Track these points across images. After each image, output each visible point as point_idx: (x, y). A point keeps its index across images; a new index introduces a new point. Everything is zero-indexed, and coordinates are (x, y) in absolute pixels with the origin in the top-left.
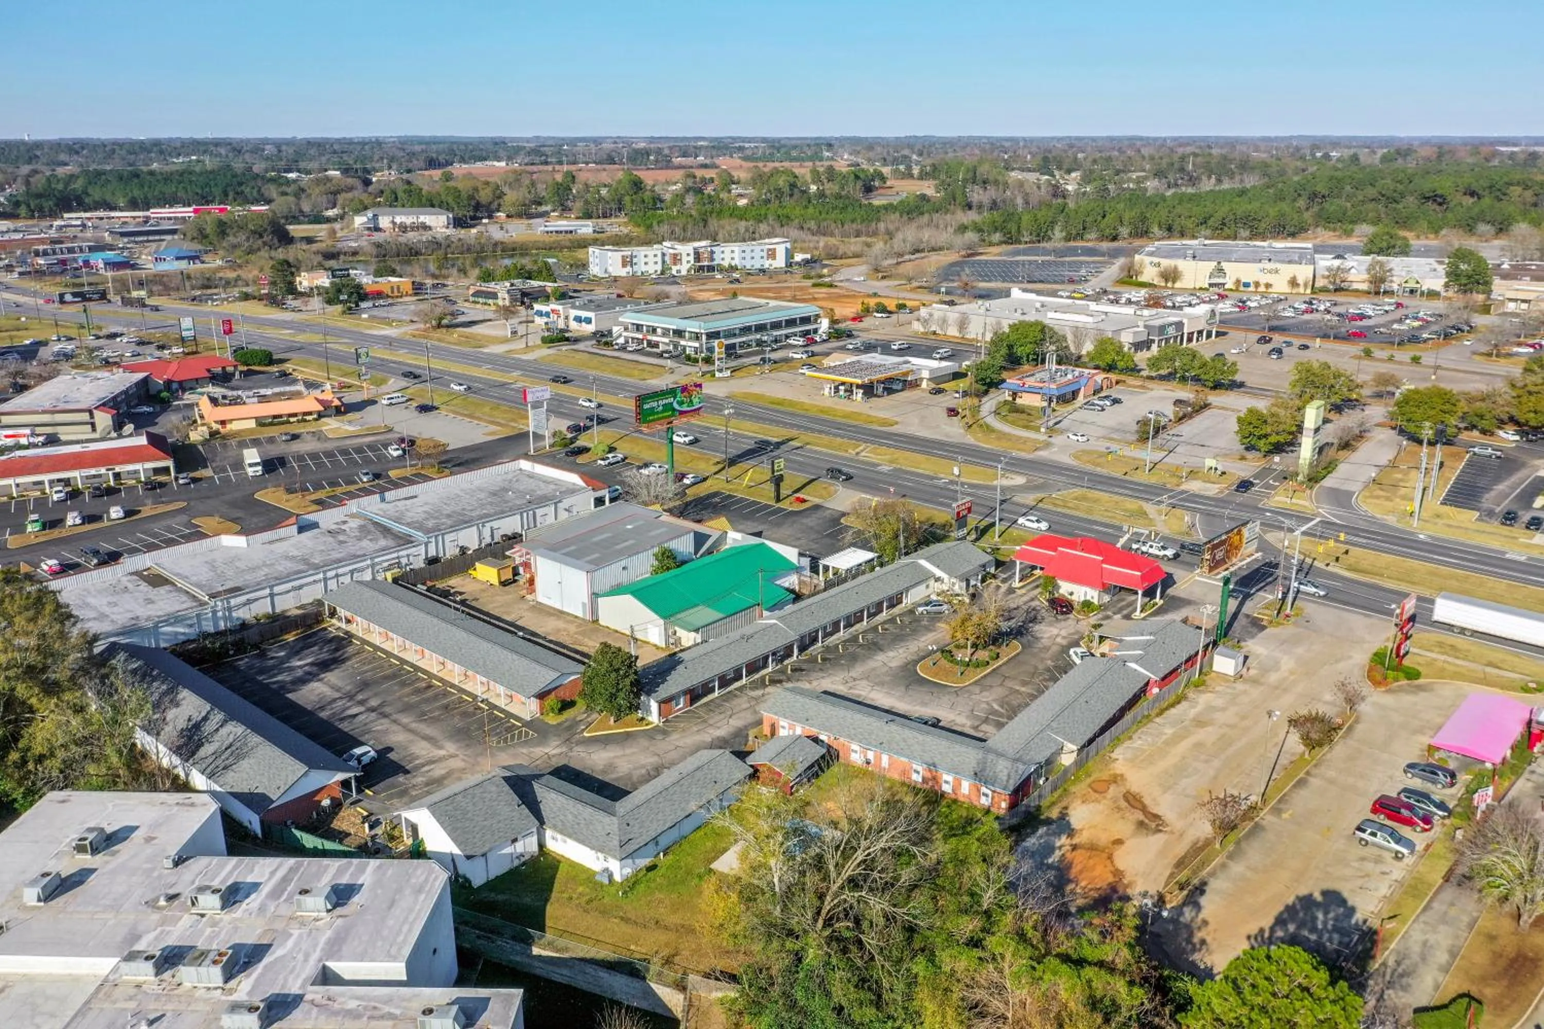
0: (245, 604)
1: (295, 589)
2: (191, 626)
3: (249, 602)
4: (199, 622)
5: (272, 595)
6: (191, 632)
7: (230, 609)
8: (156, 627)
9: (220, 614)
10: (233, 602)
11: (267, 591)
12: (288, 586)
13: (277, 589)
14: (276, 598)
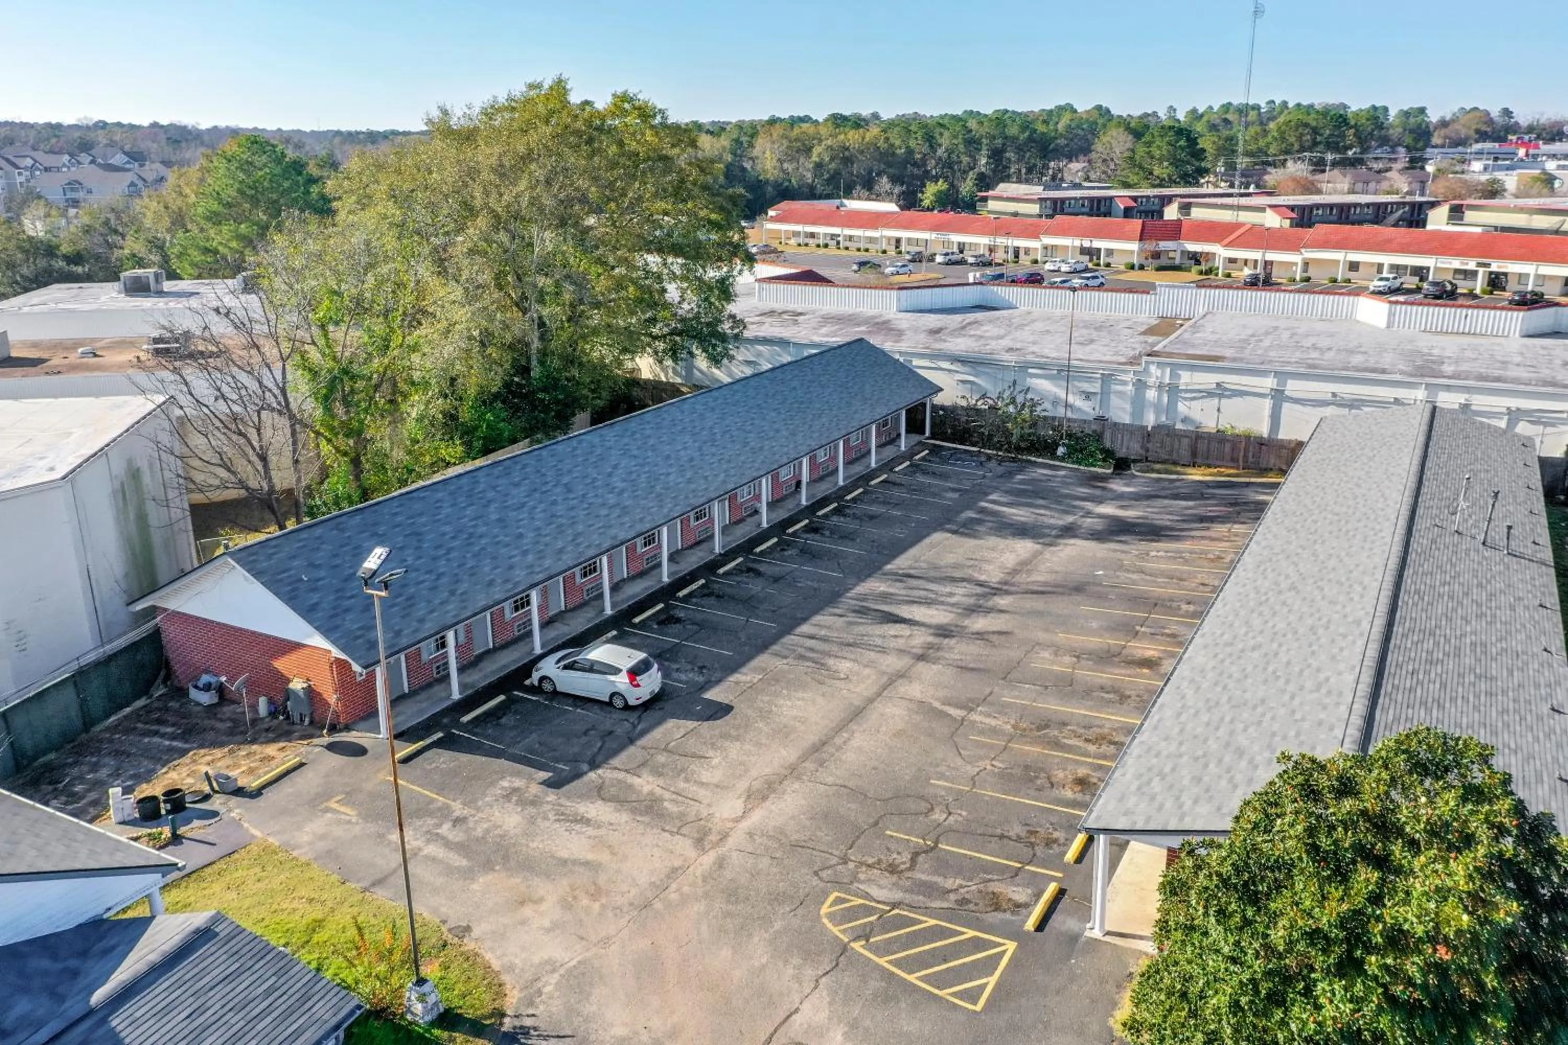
0: (1210, 394)
1: (1336, 401)
2: (1088, 396)
3: (1221, 392)
4: (1105, 393)
5: (1278, 396)
6: (1086, 409)
7: (1173, 390)
8: (1023, 367)
9: (1151, 394)
10: (1186, 378)
11: (1269, 383)
12: (1324, 389)
13: (1293, 387)
14: (1286, 406)
